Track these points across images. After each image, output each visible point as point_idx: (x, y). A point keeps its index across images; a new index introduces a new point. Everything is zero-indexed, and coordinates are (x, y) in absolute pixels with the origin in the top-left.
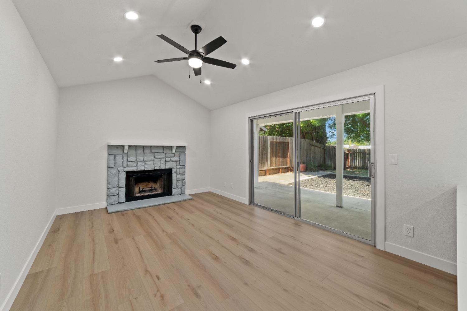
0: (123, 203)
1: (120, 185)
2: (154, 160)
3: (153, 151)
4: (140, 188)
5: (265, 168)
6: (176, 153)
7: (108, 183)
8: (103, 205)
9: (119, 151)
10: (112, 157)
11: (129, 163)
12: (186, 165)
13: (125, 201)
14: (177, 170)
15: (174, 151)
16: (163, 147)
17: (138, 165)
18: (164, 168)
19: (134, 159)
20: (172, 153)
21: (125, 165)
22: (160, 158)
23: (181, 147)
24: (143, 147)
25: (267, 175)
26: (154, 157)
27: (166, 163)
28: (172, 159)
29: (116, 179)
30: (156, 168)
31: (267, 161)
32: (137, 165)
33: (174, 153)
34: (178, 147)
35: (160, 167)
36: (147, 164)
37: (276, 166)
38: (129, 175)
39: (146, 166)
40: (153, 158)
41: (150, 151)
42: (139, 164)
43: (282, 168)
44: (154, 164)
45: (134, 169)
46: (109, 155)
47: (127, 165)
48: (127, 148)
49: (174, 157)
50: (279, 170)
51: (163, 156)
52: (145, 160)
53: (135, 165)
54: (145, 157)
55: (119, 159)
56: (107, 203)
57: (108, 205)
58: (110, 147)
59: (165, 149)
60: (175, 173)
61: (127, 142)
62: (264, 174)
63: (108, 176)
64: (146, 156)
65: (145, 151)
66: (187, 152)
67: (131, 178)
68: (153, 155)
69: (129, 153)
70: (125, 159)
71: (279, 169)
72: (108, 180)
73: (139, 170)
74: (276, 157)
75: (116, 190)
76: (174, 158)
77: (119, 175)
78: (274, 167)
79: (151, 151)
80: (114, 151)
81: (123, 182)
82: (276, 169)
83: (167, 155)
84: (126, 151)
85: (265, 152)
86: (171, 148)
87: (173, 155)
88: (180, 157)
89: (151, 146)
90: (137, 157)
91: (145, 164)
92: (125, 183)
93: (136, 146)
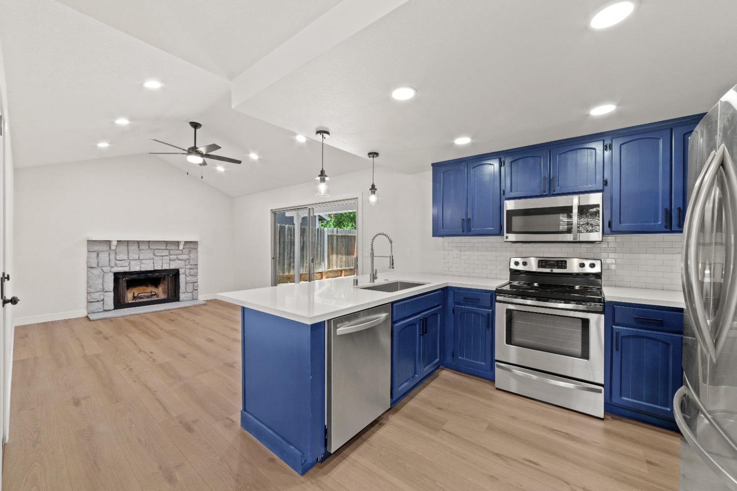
0: (110, 310)
1: (106, 289)
2: (153, 259)
3: (151, 247)
4: (134, 293)
5: (320, 270)
6: (184, 250)
7: (89, 286)
8: (83, 313)
9: (105, 248)
10: (95, 255)
11: (118, 262)
12: (198, 265)
13: (113, 308)
14: (187, 270)
15: (181, 247)
16: (167, 243)
17: (131, 264)
18: (168, 268)
19: (125, 257)
20: (178, 250)
21: (112, 264)
22: (161, 256)
23: (191, 242)
24: (138, 243)
25: (323, 278)
26: (154, 255)
27: (171, 262)
28: (179, 257)
29: (100, 281)
30: (156, 268)
31: (323, 260)
32: (129, 264)
33: (182, 250)
34: (186, 242)
35: (162, 266)
36: (144, 263)
37: (337, 267)
38: (117, 276)
39: (142, 266)
40: (152, 256)
41: (147, 247)
42: (132, 263)
43: (346, 270)
44: (153, 263)
45: (126, 269)
46: (89, 251)
47: (116, 264)
48: (115, 243)
49: (182, 254)
50: (342, 273)
51: (166, 253)
52: (141, 258)
53: (127, 264)
54: (141, 255)
55: (104, 257)
56: (88, 310)
57: (88, 313)
58: (90, 242)
59: (168, 245)
60: (184, 274)
61: (114, 237)
62: (320, 277)
63: (88, 277)
64: (142, 253)
65: (140, 248)
66: (200, 248)
67: (121, 281)
68: (152, 252)
69: (117, 250)
70: (112, 257)
71: (341, 271)
72: (88, 283)
73: (132, 270)
74: (337, 254)
75: (100, 295)
76: (182, 256)
77: (103, 277)
78: (335, 268)
79: (149, 247)
80: (97, 248)
81: (110, 285)
82: (336, 271)
83: (172, 252)
84: (113, 248)
85: (321, 249)
86: (178, 243)
87: (181, 252)
88: (191, 255)
89: (149, 242)
90: (130, 255)
91: (141, 263)
92: (112, 286)
93: (128, 242)
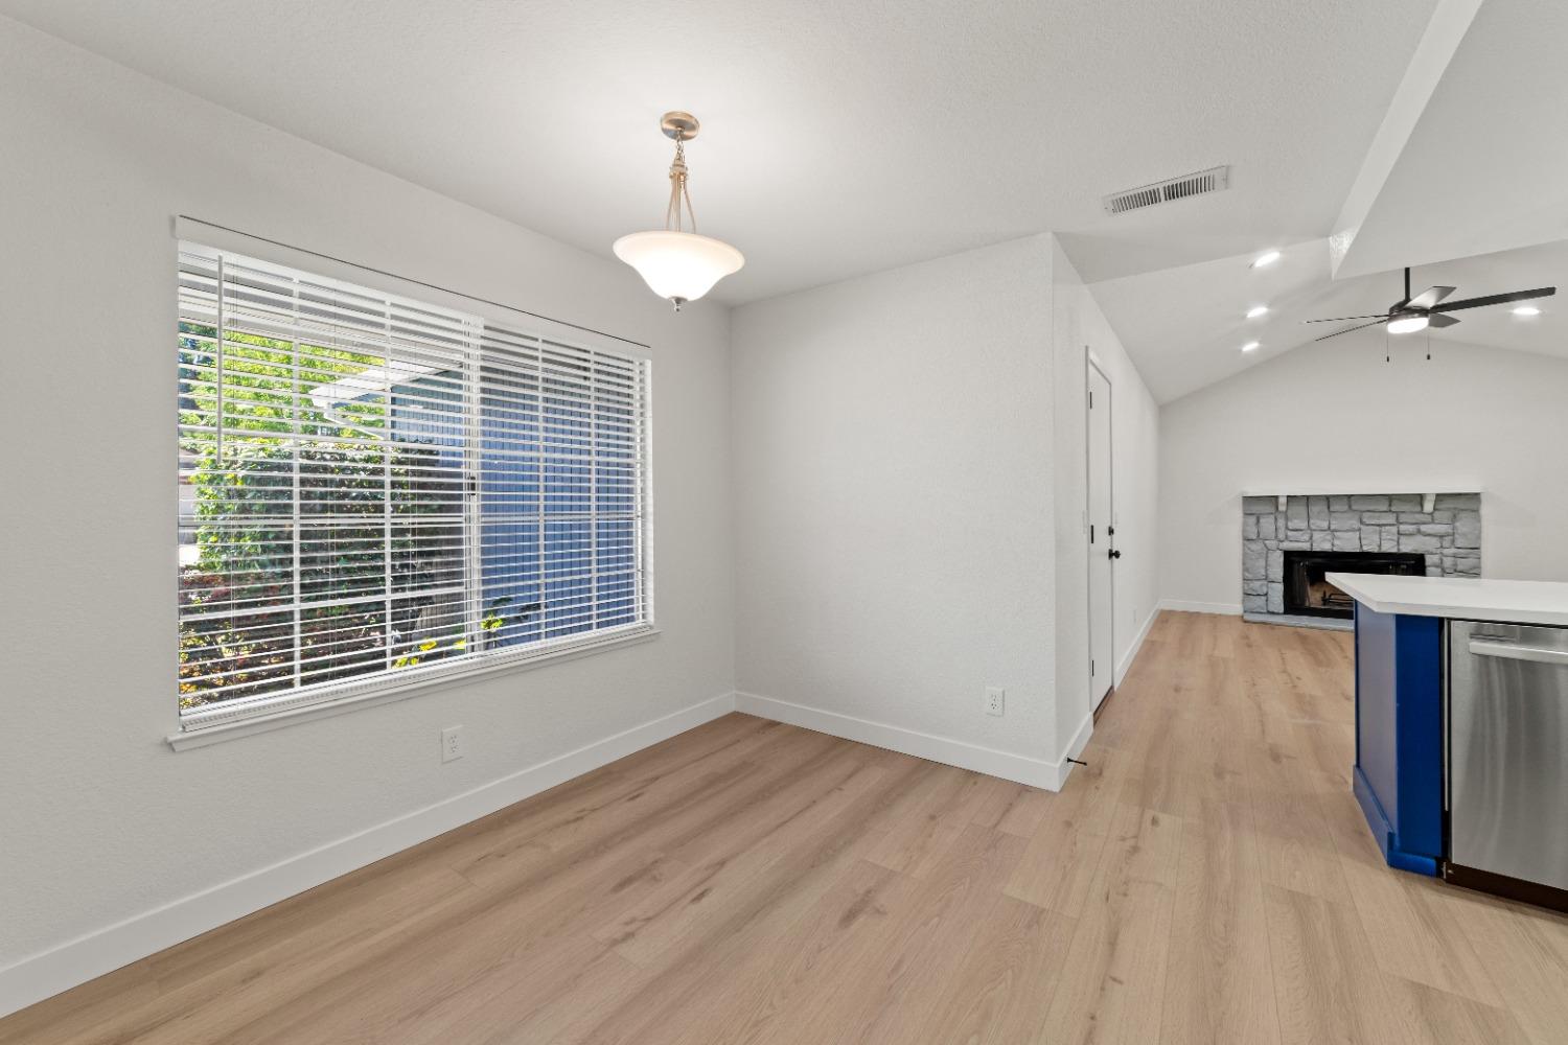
0: (1278, 614)
1: (1271, 577)
2: (1360, 530)
3: (1354, 507)
4: (1325, 593)
6: (1437, 514)
7: (1245, 570)
8: (1236, 608)
9: (1270, 508)
10: (1253, 520)
11: (1290, 533)
12: (1483, 549)
13: (1282, 610)
14: (1445, 559)
15: (1429, 506)
16: (1390, 498)
17: (1314, 538)
18: (1394, 550)
19: (1304, 525)
20: (1422, 512)
21: (1281, 536)
22: (1378, 525)
23: (1460, 494)
24: (1328, 499)
26: (1362, 522)
27: (1402, 537)
28: (1423, 528)
29: (1262, 563)
30: (1365, 549)
32: (1311, 538)
33: (1431, 514)
34: (1440, 497)
35: (1380, 546)
36: (1339, 538)
38: (1291, 558)
39: (1336, 542)
40: (1356, 525)
41: (1346, 508)
42: (1317, 536)
44: (1360, 539)
45: (1305, 547)
46: (1246, 514)
47: (1287, 537)
48: (1283, 500)
49: (1433, 522)
51: (1391, 519)
52: (1333, 527)
53: (1306, 537)
54: (1333, 522)
55: (1267, 524)
56: (1244, 607)
57: (1245, 612)
58: (1249, 500)
59: (1394, 502)
60: (1437, 566)
61: (1283, 490)
63: (1245, 555)
64: (1336, 518)
65: (1332, 509)
66: (1485, 510)
67: (1296, 566)
68: (1357, 517)
69: (1289, 512)
70: (1281, 522)
72: (1244, 564)
73: (1317, 548)
75: (1262, 585)
76: (1431, 526)
77: (1267, 557)
79: (1350, 507)
80: (1257, 509)
81: (1277, 571)
83: (1403, 518)
84: (1282, 508)
86: (1420, 498)
87: (1429, 518)
88: (1457, 524)
89: (1350, 496)
90: (1311, 521)
91: (1334, 537)
92: (1282, 574)
93: (1308, 497)
